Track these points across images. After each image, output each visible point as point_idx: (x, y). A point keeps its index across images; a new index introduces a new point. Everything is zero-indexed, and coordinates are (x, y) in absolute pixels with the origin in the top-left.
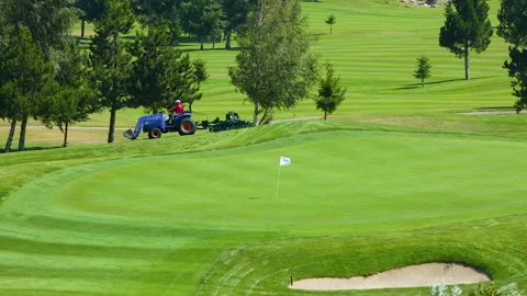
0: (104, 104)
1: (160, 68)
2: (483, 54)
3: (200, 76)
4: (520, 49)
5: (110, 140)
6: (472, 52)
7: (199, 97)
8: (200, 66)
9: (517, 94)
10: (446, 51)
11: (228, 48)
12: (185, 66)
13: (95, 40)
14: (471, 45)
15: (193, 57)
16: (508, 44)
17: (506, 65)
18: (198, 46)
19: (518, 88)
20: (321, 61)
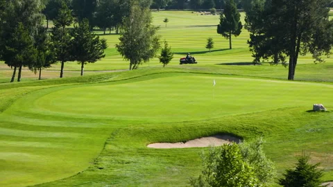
0: (59, 60)
1: (85, 41)
2: (238, 37)
3: (104, 46)
4: (255, 35)
5: (61, 76)
6: (233, 36)
7: (104, 56)
8: (103, 41)
9: (254, 56)
10: (220, 36)
11: (117, 34)
12: (97, 41)
13: (54, 29)
14: (233, 33)
15: (101, 38)
16: (250, 33)
17: (248, 42)
18: (102, 33)
19: (255, 54)
20: (161, 40)
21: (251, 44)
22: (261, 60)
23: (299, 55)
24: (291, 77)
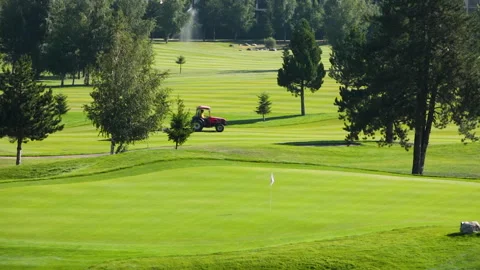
1: (24, 98)
2: (317, 93)
3: (61, 109)
4: (349, 89)
6: (307, 91)
7: (61, 128)
8: (60, 100)
9: (347, 129)
10: (283, 90)
11: (87, 85)
12: (47, 99)
14: (306, 85)
15: (56, 92)
16: (339, 85)
17: (337, 103)
18: (59, 83)
19: (349, 124)
20: (172, 97)
21: (341, 105)
22: (361, 136)
24: (416, 169)
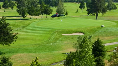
0: (41, 14)
1: (48, 10)
3: (52, 11)
6: (83, 9)
7: (52, 13)
8: (52, 10)
9: (88, 14)
10: (80, 9)
11: (55, 8)
12: (50, 10)
13: (40, 7)
15: (51, 9)
16: (87, 8)
17: (87, 10)
20: (66, 10)
21: (87, 11)
22: (90, 14)
23: (98, 14)
24: (96, 19)
